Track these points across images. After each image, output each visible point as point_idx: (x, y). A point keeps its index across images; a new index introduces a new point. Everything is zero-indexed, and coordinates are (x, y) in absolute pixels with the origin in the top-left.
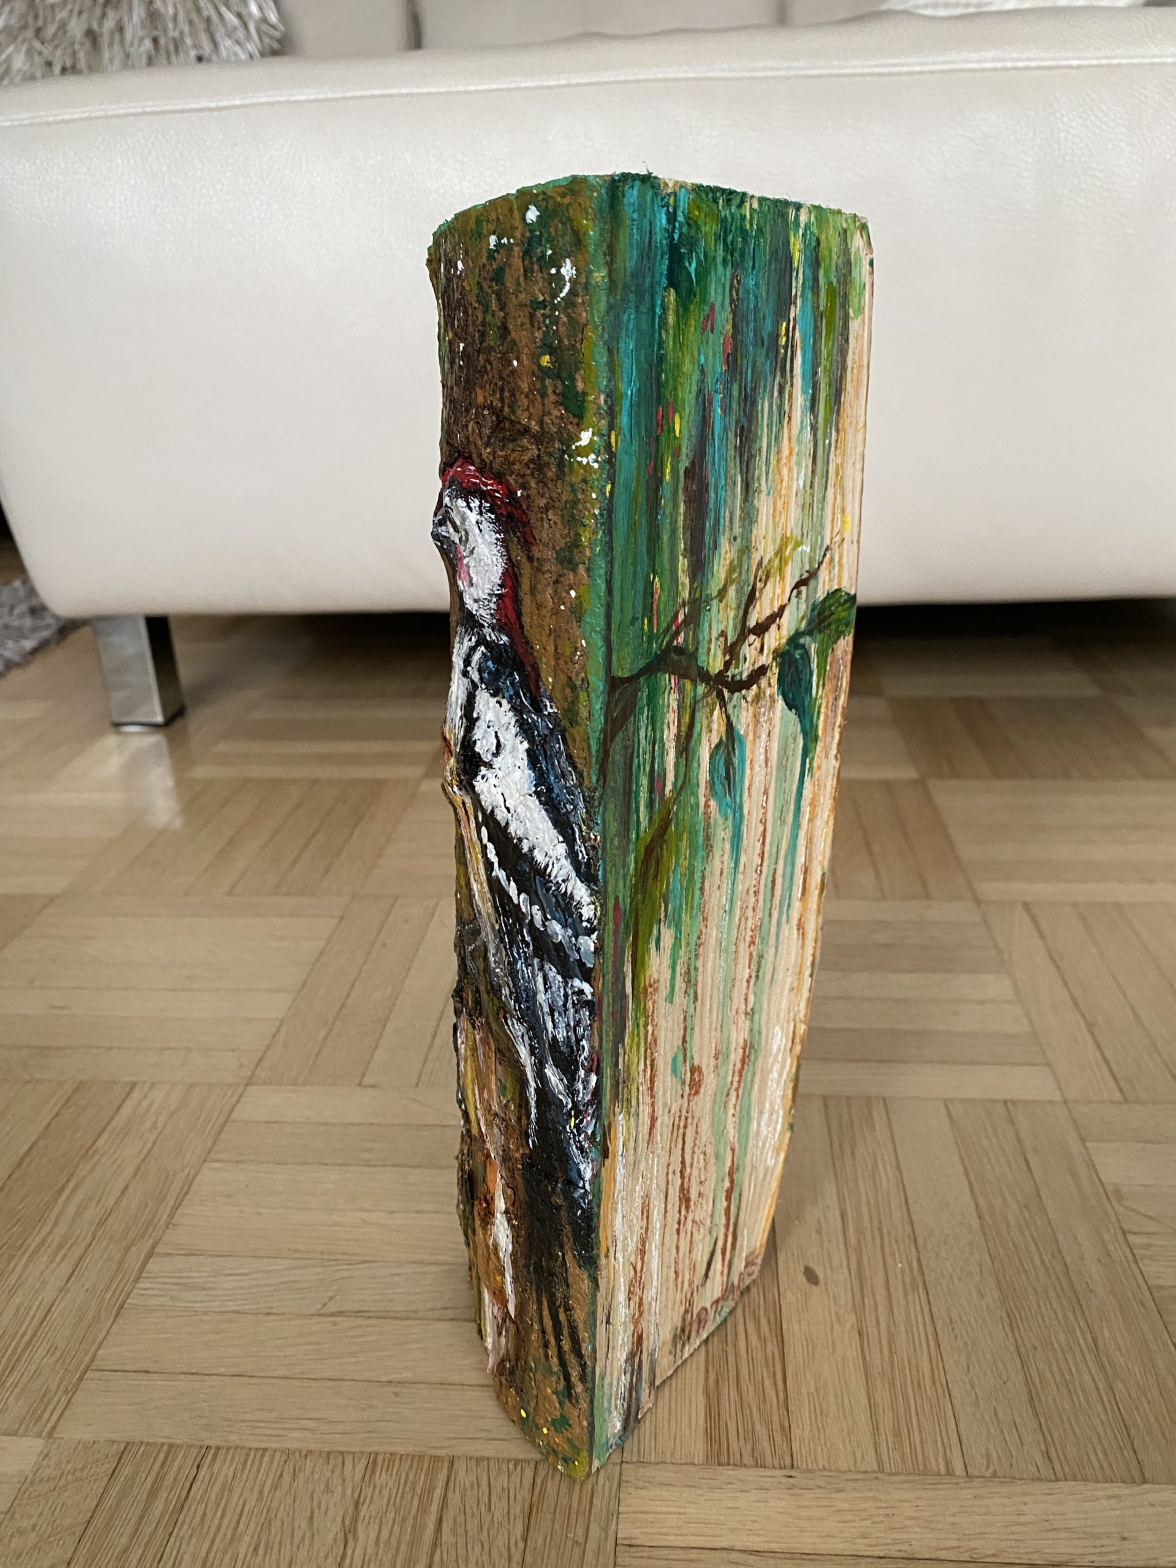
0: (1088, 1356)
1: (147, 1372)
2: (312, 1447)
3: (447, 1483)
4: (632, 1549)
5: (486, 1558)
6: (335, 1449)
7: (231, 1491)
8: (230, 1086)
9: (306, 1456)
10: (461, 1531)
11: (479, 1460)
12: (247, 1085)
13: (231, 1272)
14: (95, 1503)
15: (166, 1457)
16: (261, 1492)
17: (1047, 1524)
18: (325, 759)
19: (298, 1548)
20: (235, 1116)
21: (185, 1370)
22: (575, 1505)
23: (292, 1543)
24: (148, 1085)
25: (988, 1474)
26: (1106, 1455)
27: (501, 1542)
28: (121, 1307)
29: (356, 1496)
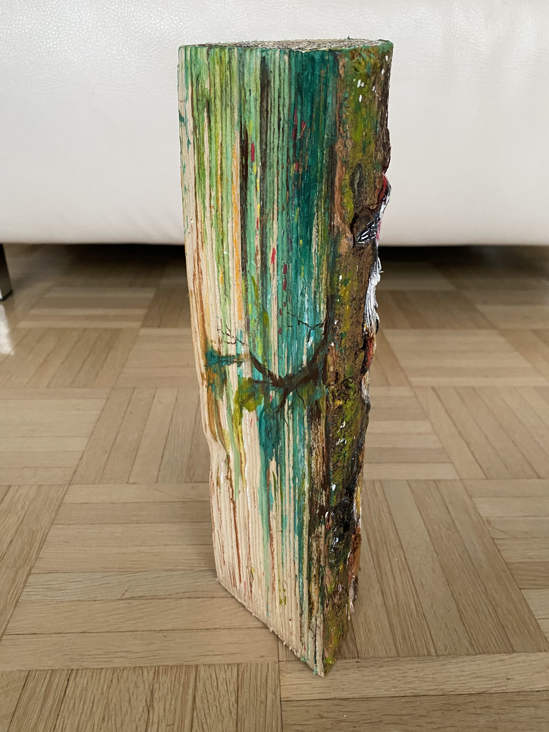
0: (483, 596)
1: (35, 634)
2: (125, 666)
3: (196, 678)
4: (289, 703)
5: (219, 713)
6: (137, 666)
7: (86, 691)
8: (60, 485)
9: (123, 670)
10: (205, 701)
11: (210, 666)
12: (69, 485)
13: (73, 580)
14: (16, 703)
15: (51, 677)
16: (102, 690)
18: (89, 318)
19: (125, 716)
20: (65, 501)
21: (55, 632)
22: (259, 684)
23: (121, 715)
24: (17, 487)
25: (446, 653)
26: (496, 641)
27: (225, 704)
28: (17, 602)
29: (151, 688)
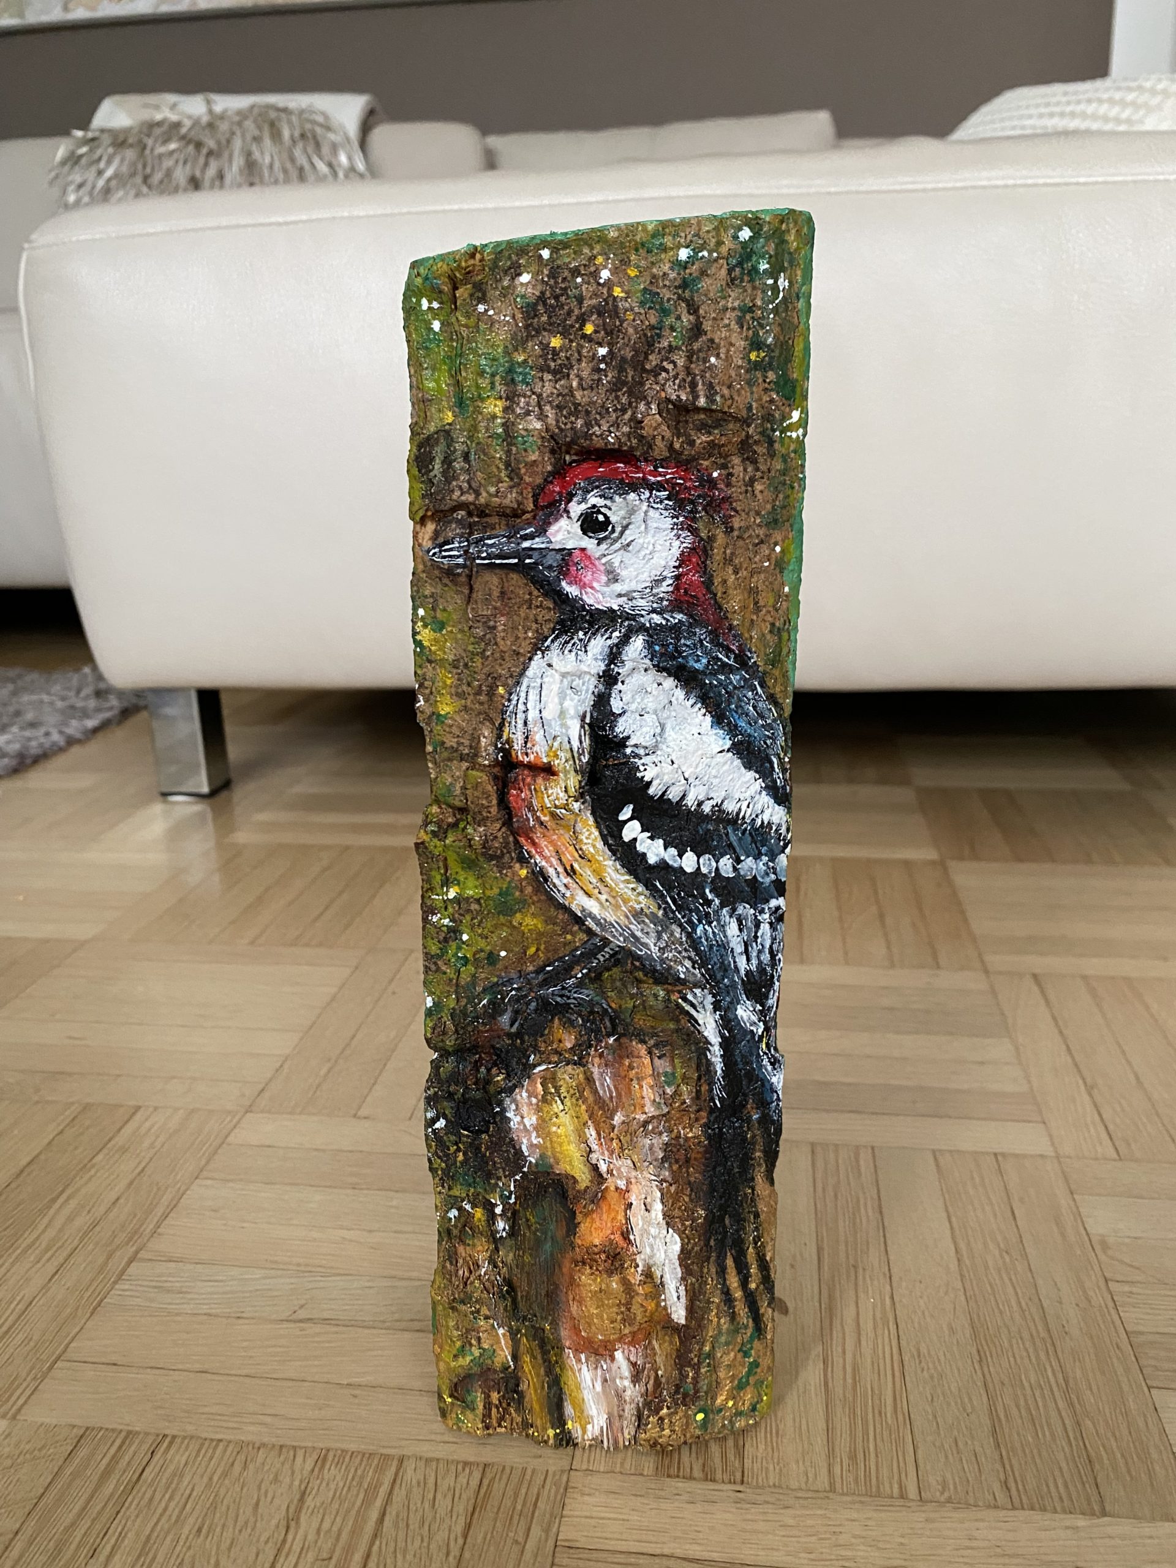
0: (1057, 1393)
1: (115, 1364)
2: (265, 1440)
3: (394, 1481)
4: (571, 1551)
5: (424, 1550)
6: (288, 1443)
7: (182, 1476)
8: (229, 1112)
9: (259, 1448)
10: (402, 1525)
11: (428, 1461)
12: (247, 1112)
13: (208, 1278)
14: (49, 1480)
15: (123, 1443)
16: (211, 1479)
17: (998, 1550)
18: (356, 829)
19: (240, 1531)
20: (230, 1139)
21: (153, 1365)
22: (519, 1507)
23: (235, 1525)
24: (151, 1109)
25: (942, 1499)
26: (1066, 1486)
27: (441, 1536)
28: (99, 1305)
29: (303, 1487)
